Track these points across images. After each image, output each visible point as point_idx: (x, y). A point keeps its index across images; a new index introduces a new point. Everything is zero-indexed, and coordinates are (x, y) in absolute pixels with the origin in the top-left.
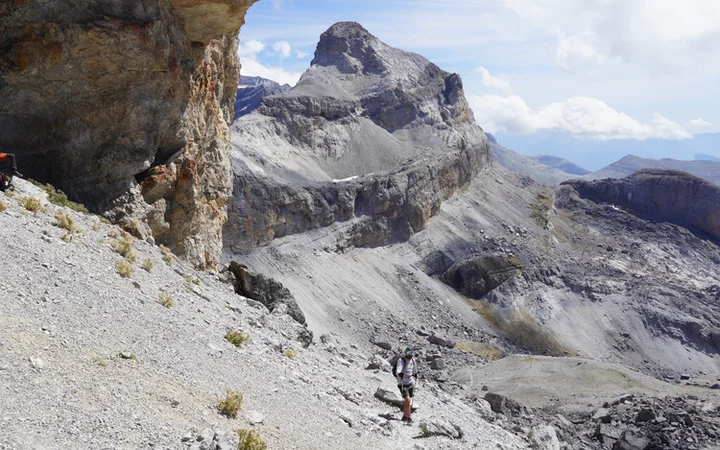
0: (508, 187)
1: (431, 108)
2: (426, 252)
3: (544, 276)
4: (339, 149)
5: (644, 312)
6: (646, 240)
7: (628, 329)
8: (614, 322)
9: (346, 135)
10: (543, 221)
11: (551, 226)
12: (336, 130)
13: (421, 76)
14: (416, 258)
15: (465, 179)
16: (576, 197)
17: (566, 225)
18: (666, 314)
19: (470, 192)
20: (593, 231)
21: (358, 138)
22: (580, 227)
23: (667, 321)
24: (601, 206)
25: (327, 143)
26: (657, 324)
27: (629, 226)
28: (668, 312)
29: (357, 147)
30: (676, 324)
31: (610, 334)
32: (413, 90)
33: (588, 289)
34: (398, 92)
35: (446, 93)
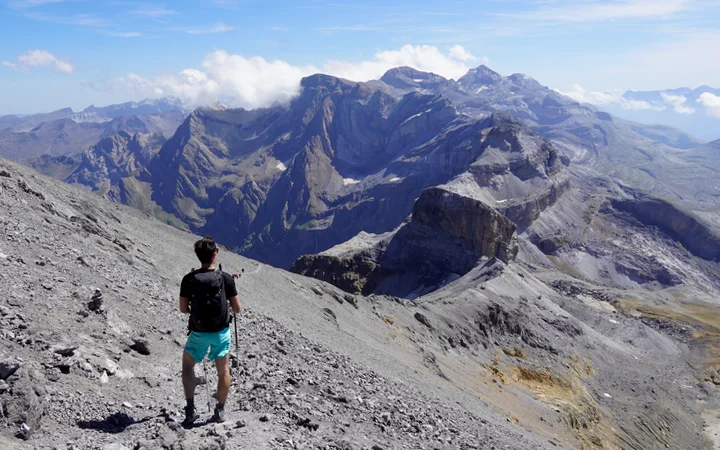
0: (575, 202)
1: (541, 168)
2: (531, 234)
3: (577, 246)
4: (499, 186)
5: (616, 264)
6: (637, 231)
7: (608, 270)
8: (604, 266)
9: (502, 180)
10: (588, 220)
11: (592, 222)
12: (499, 179)
13: (539, 151)
14: (527, 236)
15: (552, 202)
16: (611, 207)
17: (601, 222)
18: (626, 265)
19: (554, 207)
20: (614, 225)
21: (507, 182)
22: (607, 223)
23: (625, 268)
24: (621, 213)
25: (495, 184)
26: (620, 269)
27: (633, 224)
28: (627, 265)
29: (507, 186)
30: (628, 269)
31: (600, 271)
32: (534, 159)
33: (596, 253)
34: (527, 160)
35: (549, 160)
